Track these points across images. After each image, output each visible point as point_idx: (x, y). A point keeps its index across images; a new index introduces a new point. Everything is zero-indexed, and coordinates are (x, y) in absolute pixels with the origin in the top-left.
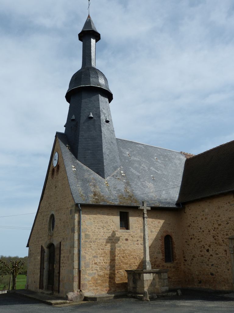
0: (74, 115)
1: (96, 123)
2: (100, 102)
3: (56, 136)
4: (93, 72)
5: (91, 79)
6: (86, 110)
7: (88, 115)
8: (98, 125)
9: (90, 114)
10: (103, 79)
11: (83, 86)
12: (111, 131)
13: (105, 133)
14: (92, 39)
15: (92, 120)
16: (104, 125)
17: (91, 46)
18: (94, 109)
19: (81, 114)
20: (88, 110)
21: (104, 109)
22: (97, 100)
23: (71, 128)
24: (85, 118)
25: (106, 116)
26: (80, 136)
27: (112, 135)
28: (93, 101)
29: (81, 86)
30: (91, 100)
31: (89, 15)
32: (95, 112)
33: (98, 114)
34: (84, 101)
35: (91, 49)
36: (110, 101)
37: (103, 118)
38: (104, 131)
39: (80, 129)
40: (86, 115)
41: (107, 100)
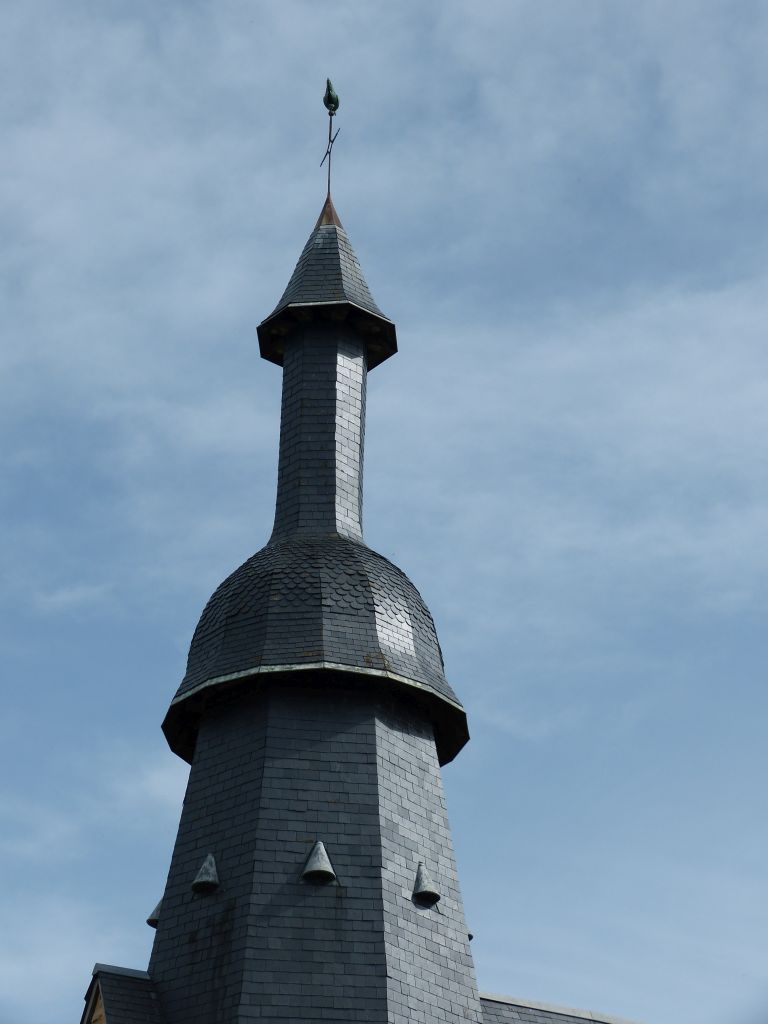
0: (210, 857)
1: (351, 915)
2: (380, 771)
3: (91, 996)
4: (343, 578)
5: (325, 621)
6: (292, 826)
7: (300, 859)
8: (367, 926)
9: (312, 852)
10: (403, 616)
11: (277, 669)
12: (452, 965)
13: (410, 979)
14: (341, 359)
15: (325, 891)
16: (402, 923)
17: (334, 399)
18: (343, 818)
19: (257, 855)
20: (301, 827)
21: (405, 813)
22: (364, 759)
23: (192, 940)
24: (282, 879)
25: (417, 858)
27: (454, 986)
28: (338, 767)
29: (264, 669)
30: (324, 757)
31: (328, 201)
32: (343, 839)
33: (363, 851)
34: (278, 763)
35: (338, 420)
36: (446, 755)
37: (396, 875)
38: (404, 967)
39: (249, 953)
40: (291, 858)
41: (428, 748)
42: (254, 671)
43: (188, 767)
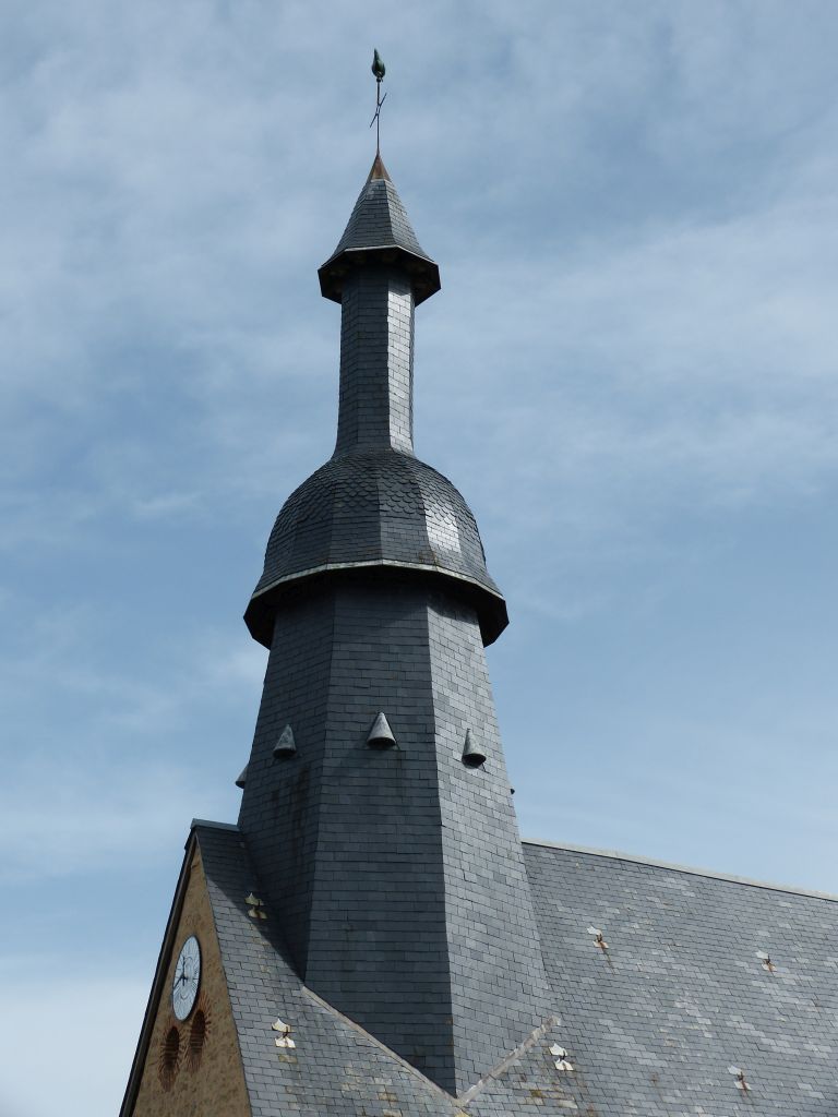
0: (288, 728)
1: (409, 774)
2: (432, 651)
3: (190, 846)
4: (398, 487)
5: (382, 524)
6: (357, 700)
7: (366, 728)
8: (424, 784)
9: (375, 722)
10: (450, 519)
11: (342, 566)
12: (497, 815)
13: (461, 828)
14: (391, 296)
15: (389, 754)
16: (453, 780)
17: (387, 331)
18: (401, 692)
19: (328, 725)
20: (365, 700)
21: (454, 687)
22: (418, 642)
23: (275, 797)
24: (350, 745)
25: (465, 725)
26: (320, 846)
27: (499, 833)
28: (396, 649)
29: (331, 567)
30: (384, 641)
31: (378, 158)
32: (402, 711)
33: (419, 720)
34: (344, 647)
35: (390, 349)
36: (489, 637)
37: (448, 740)
38: (456, 817)
39: (323, 808)
40: (357, 728)
41: (473, 631)
42: (321, 568)
43: (268, 652)
